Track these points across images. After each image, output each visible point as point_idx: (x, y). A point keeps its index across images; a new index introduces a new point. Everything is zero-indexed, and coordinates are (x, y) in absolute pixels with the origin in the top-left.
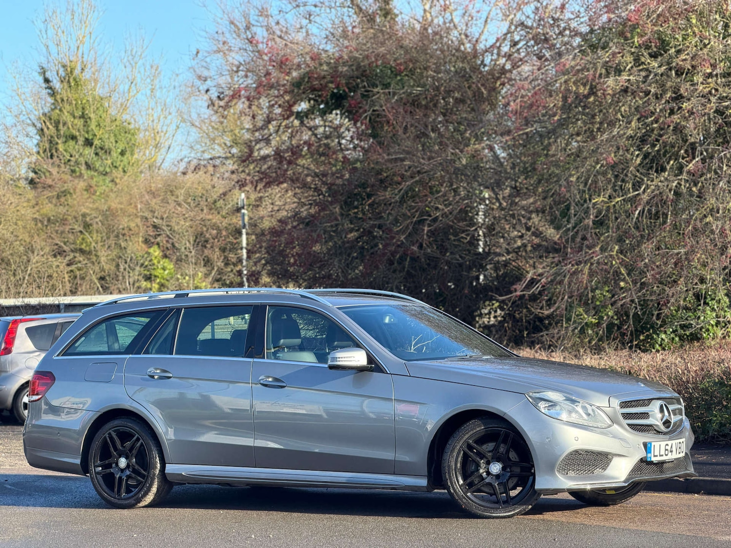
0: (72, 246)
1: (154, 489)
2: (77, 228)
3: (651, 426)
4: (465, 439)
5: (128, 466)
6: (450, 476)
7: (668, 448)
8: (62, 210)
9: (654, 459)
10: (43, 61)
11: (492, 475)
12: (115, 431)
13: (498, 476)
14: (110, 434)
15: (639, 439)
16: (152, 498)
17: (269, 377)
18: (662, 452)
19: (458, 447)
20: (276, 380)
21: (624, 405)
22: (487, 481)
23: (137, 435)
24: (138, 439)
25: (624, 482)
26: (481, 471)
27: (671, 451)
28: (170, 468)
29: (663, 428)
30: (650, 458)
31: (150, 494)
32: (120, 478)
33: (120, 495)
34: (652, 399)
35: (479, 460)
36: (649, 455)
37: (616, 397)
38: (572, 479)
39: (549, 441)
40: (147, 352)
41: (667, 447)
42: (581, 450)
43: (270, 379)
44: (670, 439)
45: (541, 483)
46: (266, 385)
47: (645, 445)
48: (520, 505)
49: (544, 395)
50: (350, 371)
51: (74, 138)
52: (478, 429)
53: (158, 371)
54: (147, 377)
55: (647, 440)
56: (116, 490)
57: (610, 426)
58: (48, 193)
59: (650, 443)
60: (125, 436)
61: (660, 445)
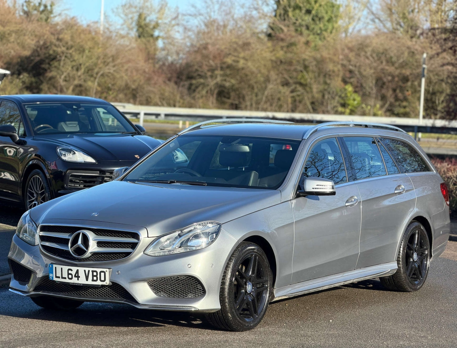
0: (295, 80)
2: (300, 68)
30: (52, 277)
36: (51, 275)
51: (299, 8)
58: (281, 44)
61: (62, 268)
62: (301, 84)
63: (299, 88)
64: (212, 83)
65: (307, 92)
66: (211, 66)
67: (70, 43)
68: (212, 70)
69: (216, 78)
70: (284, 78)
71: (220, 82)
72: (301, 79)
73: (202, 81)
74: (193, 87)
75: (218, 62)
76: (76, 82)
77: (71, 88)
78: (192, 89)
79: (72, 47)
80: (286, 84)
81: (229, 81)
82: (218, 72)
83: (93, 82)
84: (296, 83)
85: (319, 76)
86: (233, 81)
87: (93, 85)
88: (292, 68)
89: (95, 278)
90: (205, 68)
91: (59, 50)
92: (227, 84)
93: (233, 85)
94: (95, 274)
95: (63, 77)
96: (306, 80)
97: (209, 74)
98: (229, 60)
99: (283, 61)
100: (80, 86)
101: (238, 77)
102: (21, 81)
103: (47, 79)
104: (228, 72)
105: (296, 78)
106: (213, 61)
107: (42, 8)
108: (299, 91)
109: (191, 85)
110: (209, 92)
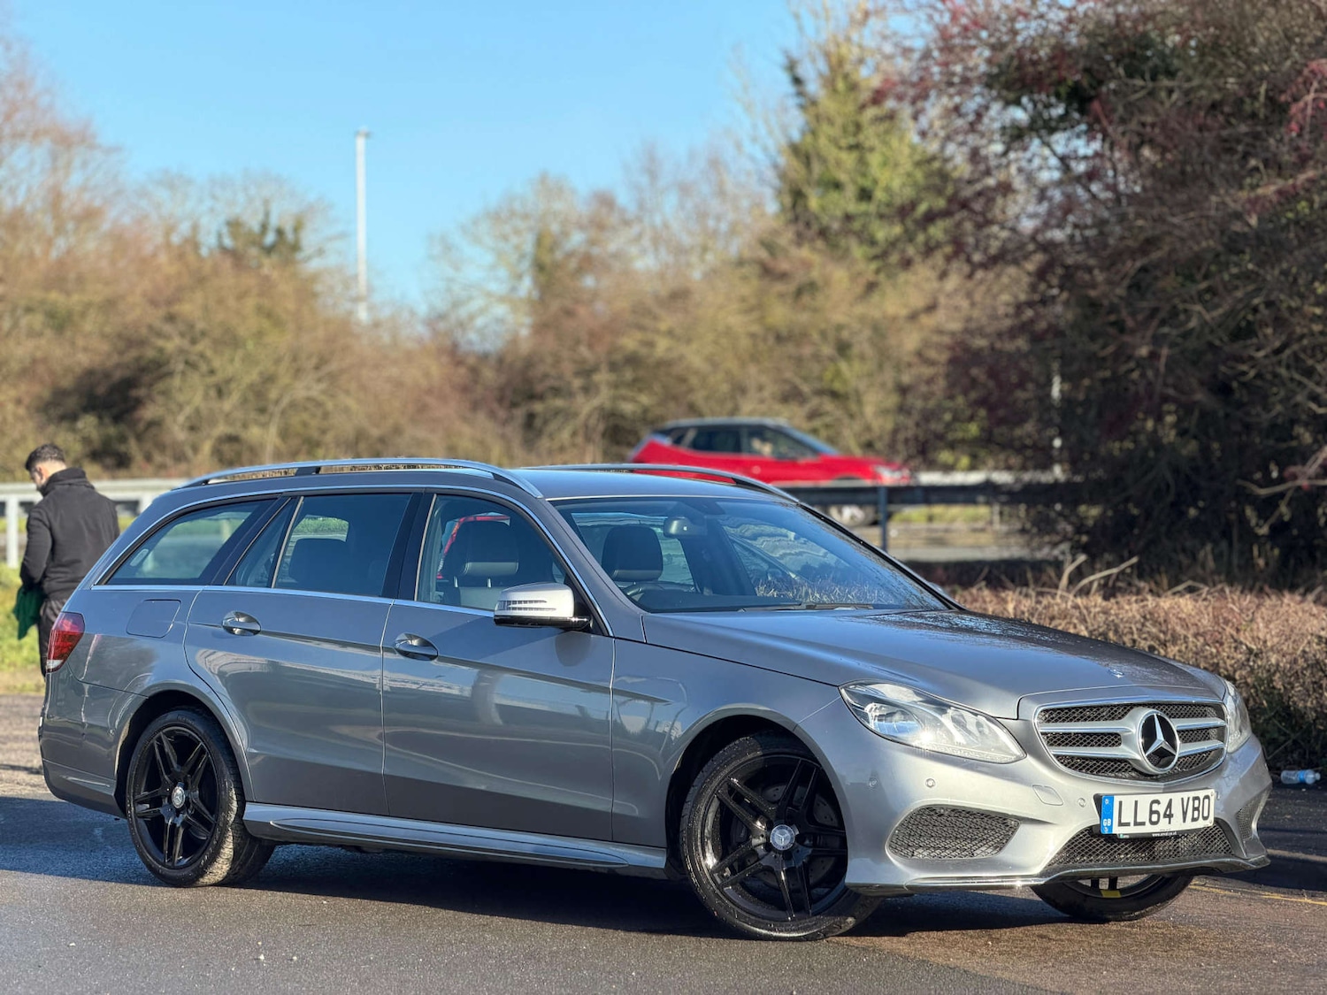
0: (818, 385)
1: (228, 850)
2: (827, 350)
3: (1124, 761)
4: (722, 774)
5: (187, 803)
6: (691, 851)
7: (1161, 808)
8: (804, 317)
9: (1117, 830)
10: (792, 43)
11: (776, 851)
12: (168, 734)
13: (787, 854)
14: (159, 739)
15: (1085, 788)
16: (226, 868)
17: (411, 637)
18: (1143, 816)
19: (709, 791)
20: (425, 644)
21: (1053, 715)
22: (764, 863)
23: (201, 743)
24: (202, 751)
25: (1042, 875)
26: (755, 841)
27: (1169, 816)
28: (254, 812)
29: (1149, 767)
30: (1110, 828)
31: (220, 860)
32: (173, 825)
33: (172, 860)
34: (1132, 706)
35: (750, 819)
36: (1106, 823)
37: (1036, 699)
38: (923, 865)
39: (875, 787)
40: (232, 582)
41: (1155, 807)
42: (942, 807)
43: (415, 642)
44: (1166, 791)
45: (859, 872)
46: (405, 654)
47: (1098, 800)
48: (829, 915)
49: (876, 691)
50: (544, 629)
51: (837, 186)
52: (749, 756)
53: (241, 620)
54: (222, 629)
55: (1102, 791)
56: (166, 846)
57: (1018, 759)
58: (779, 287)
59: (1111, 797)
60: (184, 745)
61: (1136, 802)
62: (834, 395)
63: (828, 405)
64: (586, 407)
65: (852, 416)
66: (584, 361)
67: (200, 325)
68: (586, 372)
69: (597, 391)
70: (785, 381)
71: (608, 405)
72: (832, 381)
73: (559, 403)
74: (538, 422)
75: (601, 350)
76: (221, 429)
77: (207, 447)
78: (532, 428)
79: (203, 334)
80: (791, 396)
81: (634, 400)
82: (603, 377)
83: (264, 425)
84: (820, 393)
85: (880, 367)
86: (645, 399)
87: (266, 435)
88: (807, 351)
89: (1196, 814)
90: (568, 368)
91: (170, 346)
92: (628, 408)
93: (646, 410)
94: (1196, 803)
95: (181, 418)
96: (845, 382)
97: (577, 383)
98: (630, 343)
99: (784, 332)
100: (233, 439)
101: (657, 387)
102: (78, 437)
103: (141, 426)
104: (628, 375)
105: (820, 378)
106: (590, 346)
107: (270, 238)
108: (827, 413)
109: (531, 417)
110: (581, 432)
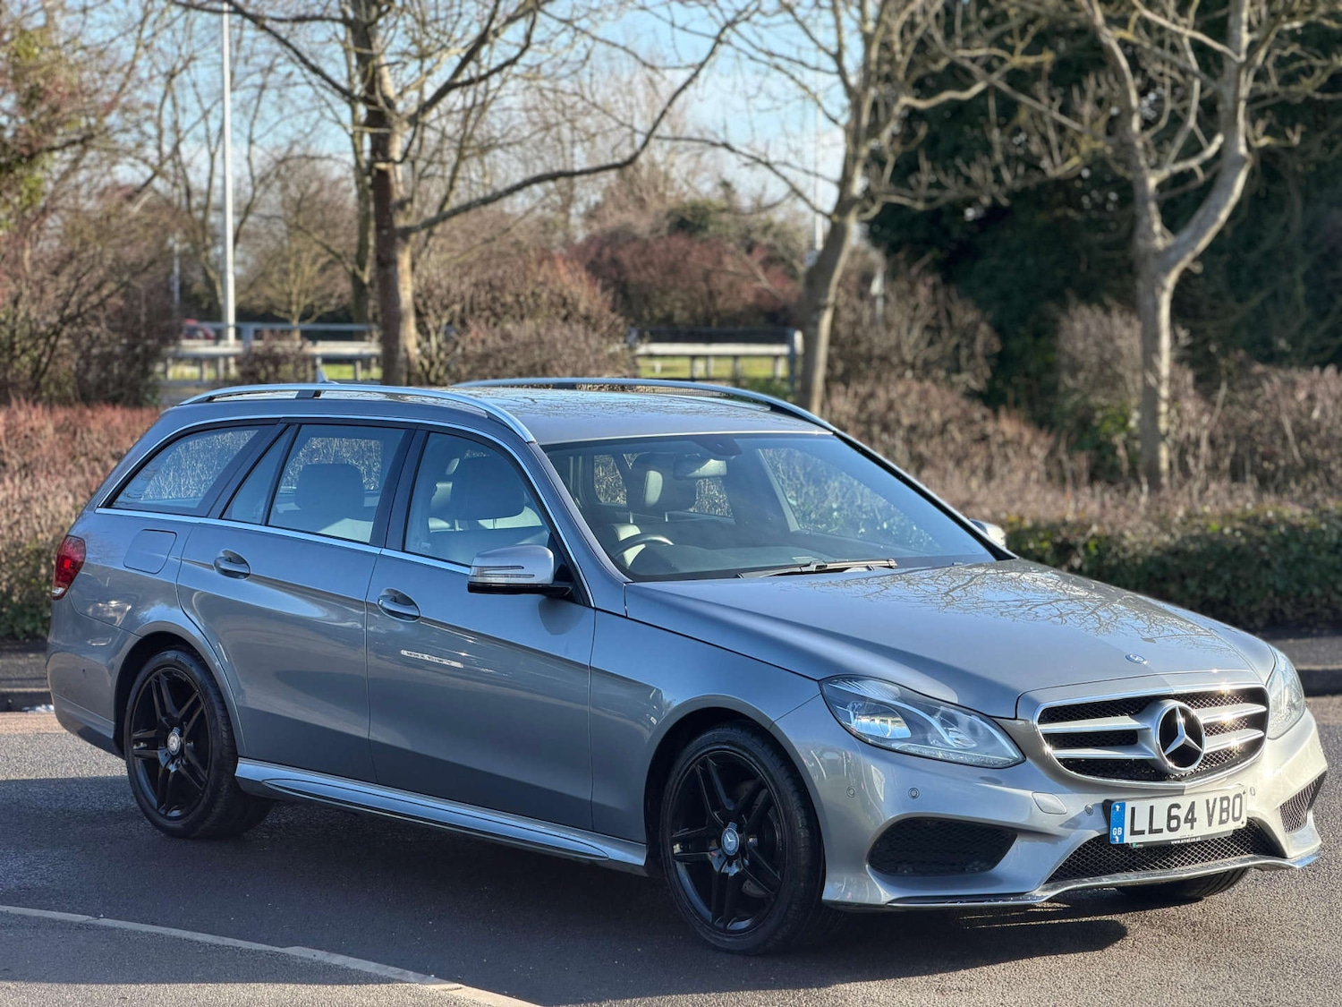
7: (1182, 813)
9: (1129, 839)
12: (166, 674)
14: (157, 678)
18: (1160, 822)
21: (1054, 715)
23: (196, 688)
24: (196, 698)
27: (1191, 820)
30: (1121, 837)
36: (1116, 831)
39: (853, 796)
41: (1174, 812)
42: (927, 819)
46: (388, 612)
47: (1106, 808)
49: (859, 688)
55: (1112, 796)
57: (1017, 762)
59: (1122, 803)
61: (1152, 808)
89: (1225, 816)
94: (1225, 804)
